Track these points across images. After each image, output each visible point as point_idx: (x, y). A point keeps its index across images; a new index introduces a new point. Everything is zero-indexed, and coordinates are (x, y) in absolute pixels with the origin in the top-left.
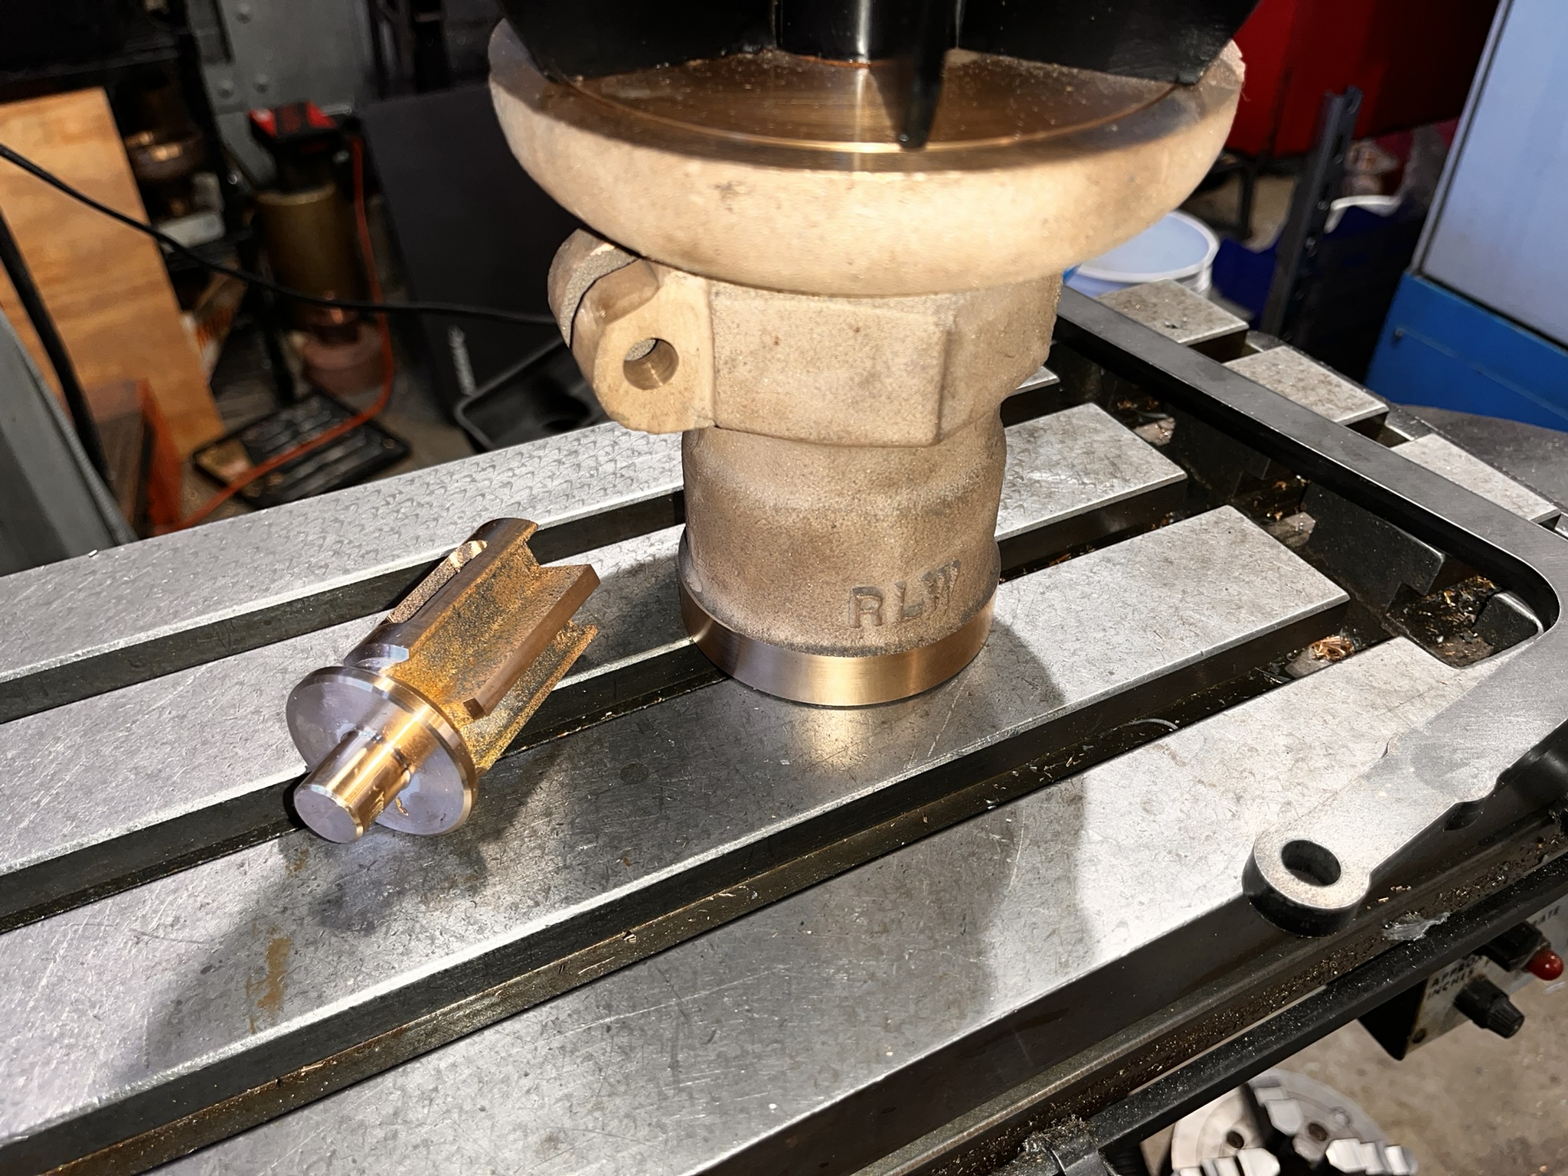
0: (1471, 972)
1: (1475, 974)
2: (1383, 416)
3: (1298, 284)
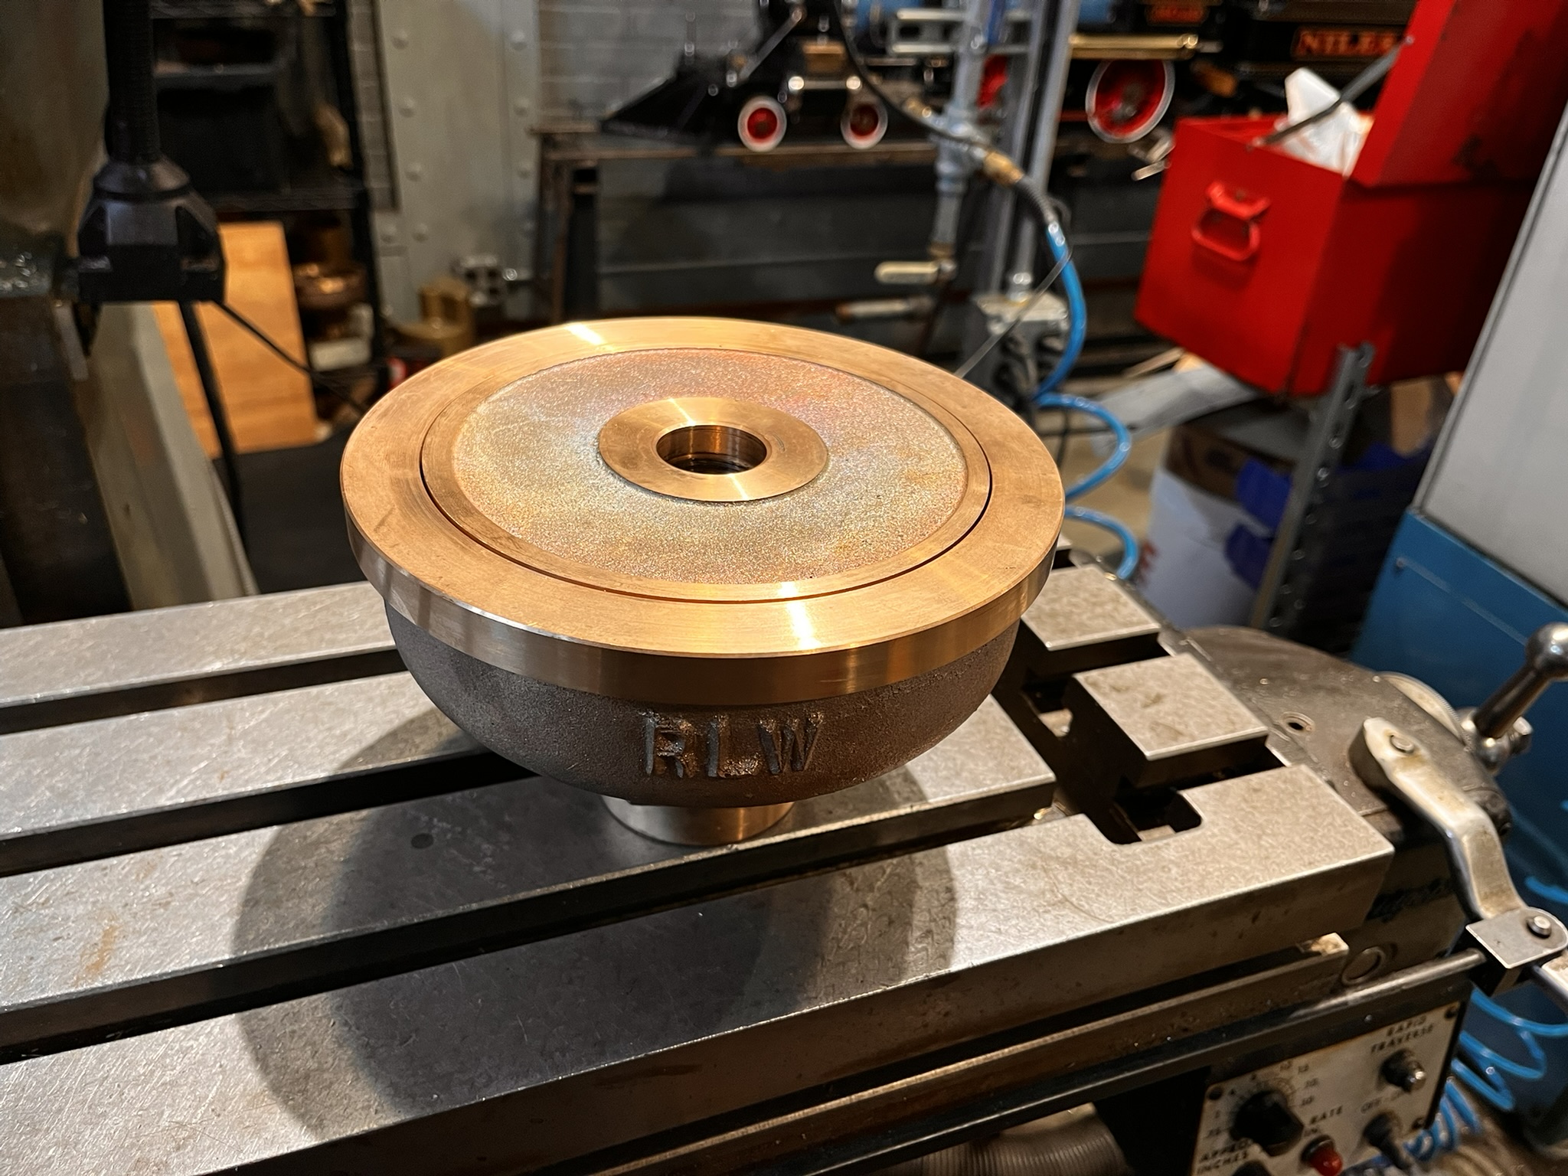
0: (1245, 1155)
1: (1250, 1158)
2: (1156, 634)
3: (1310, 510)
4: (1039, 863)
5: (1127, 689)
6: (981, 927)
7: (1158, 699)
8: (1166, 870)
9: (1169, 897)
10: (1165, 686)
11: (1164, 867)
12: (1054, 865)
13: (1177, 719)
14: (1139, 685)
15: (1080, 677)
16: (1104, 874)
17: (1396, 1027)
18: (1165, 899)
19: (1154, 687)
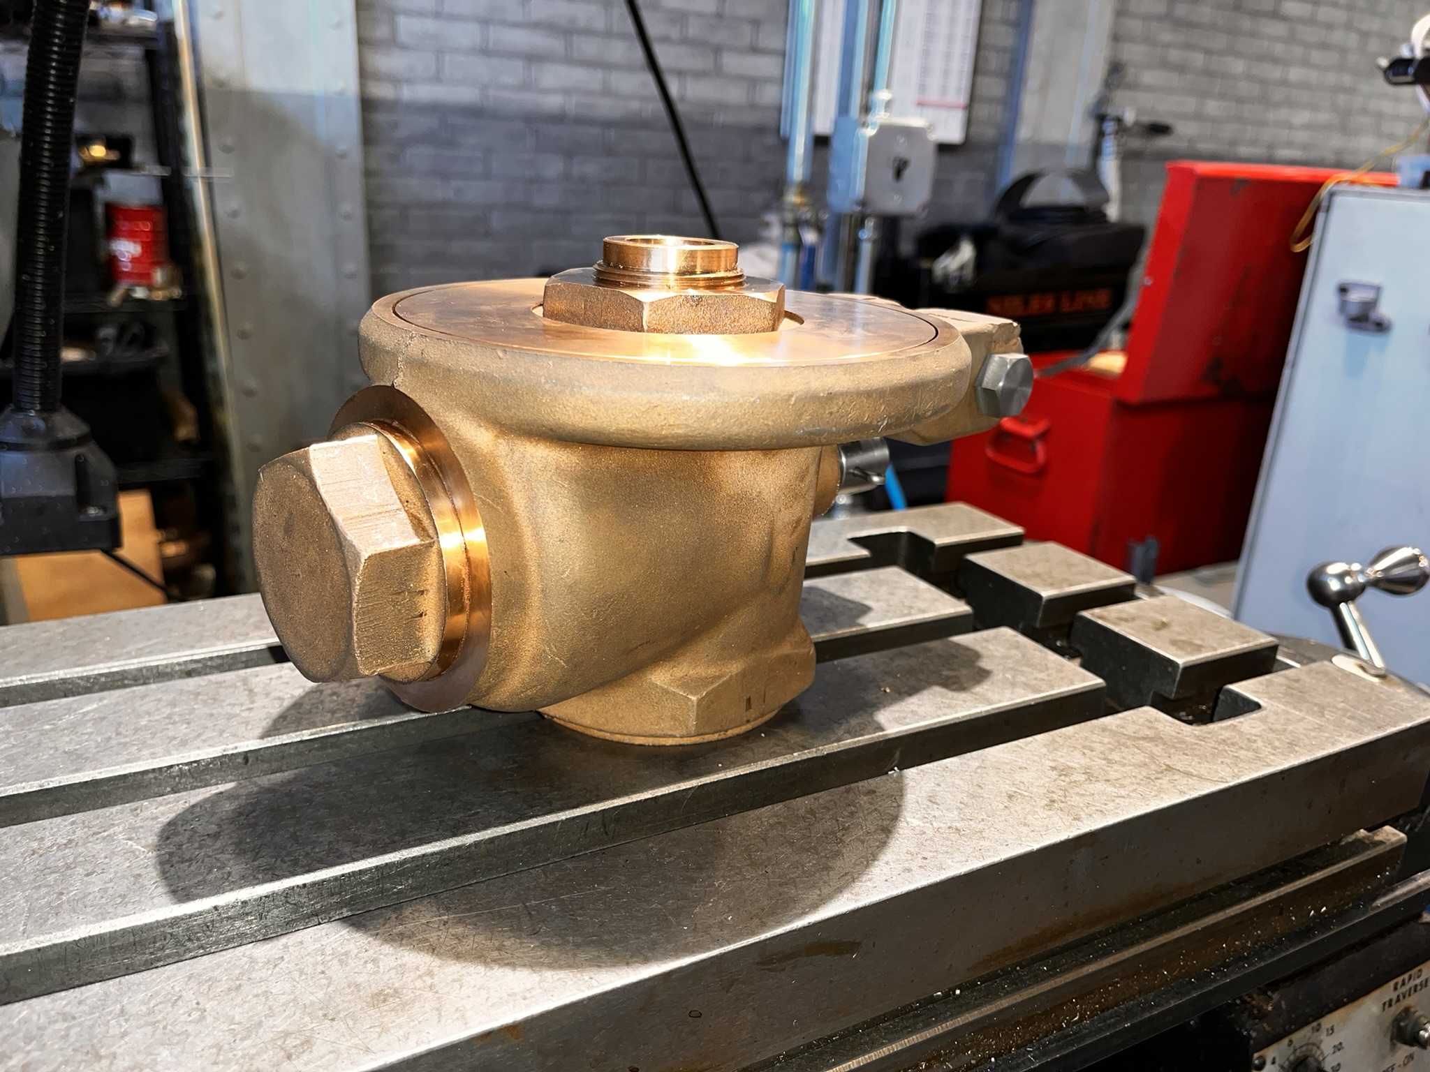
2: (1131, 585)
4: (1129, 743)
5: (1133, 619)
6: (1102, 794)
7: (1165, 625)
8: (1252, 741)
9: (1268, 760)
11: (1248, 739)
12: (1143, 743)
13: (1191, 637)
14: (1141, 617)
15: (1084, 614)
16: (1196, 747)
17: (1400, 979)
18: (1264, 763)
19: (1157, 618)
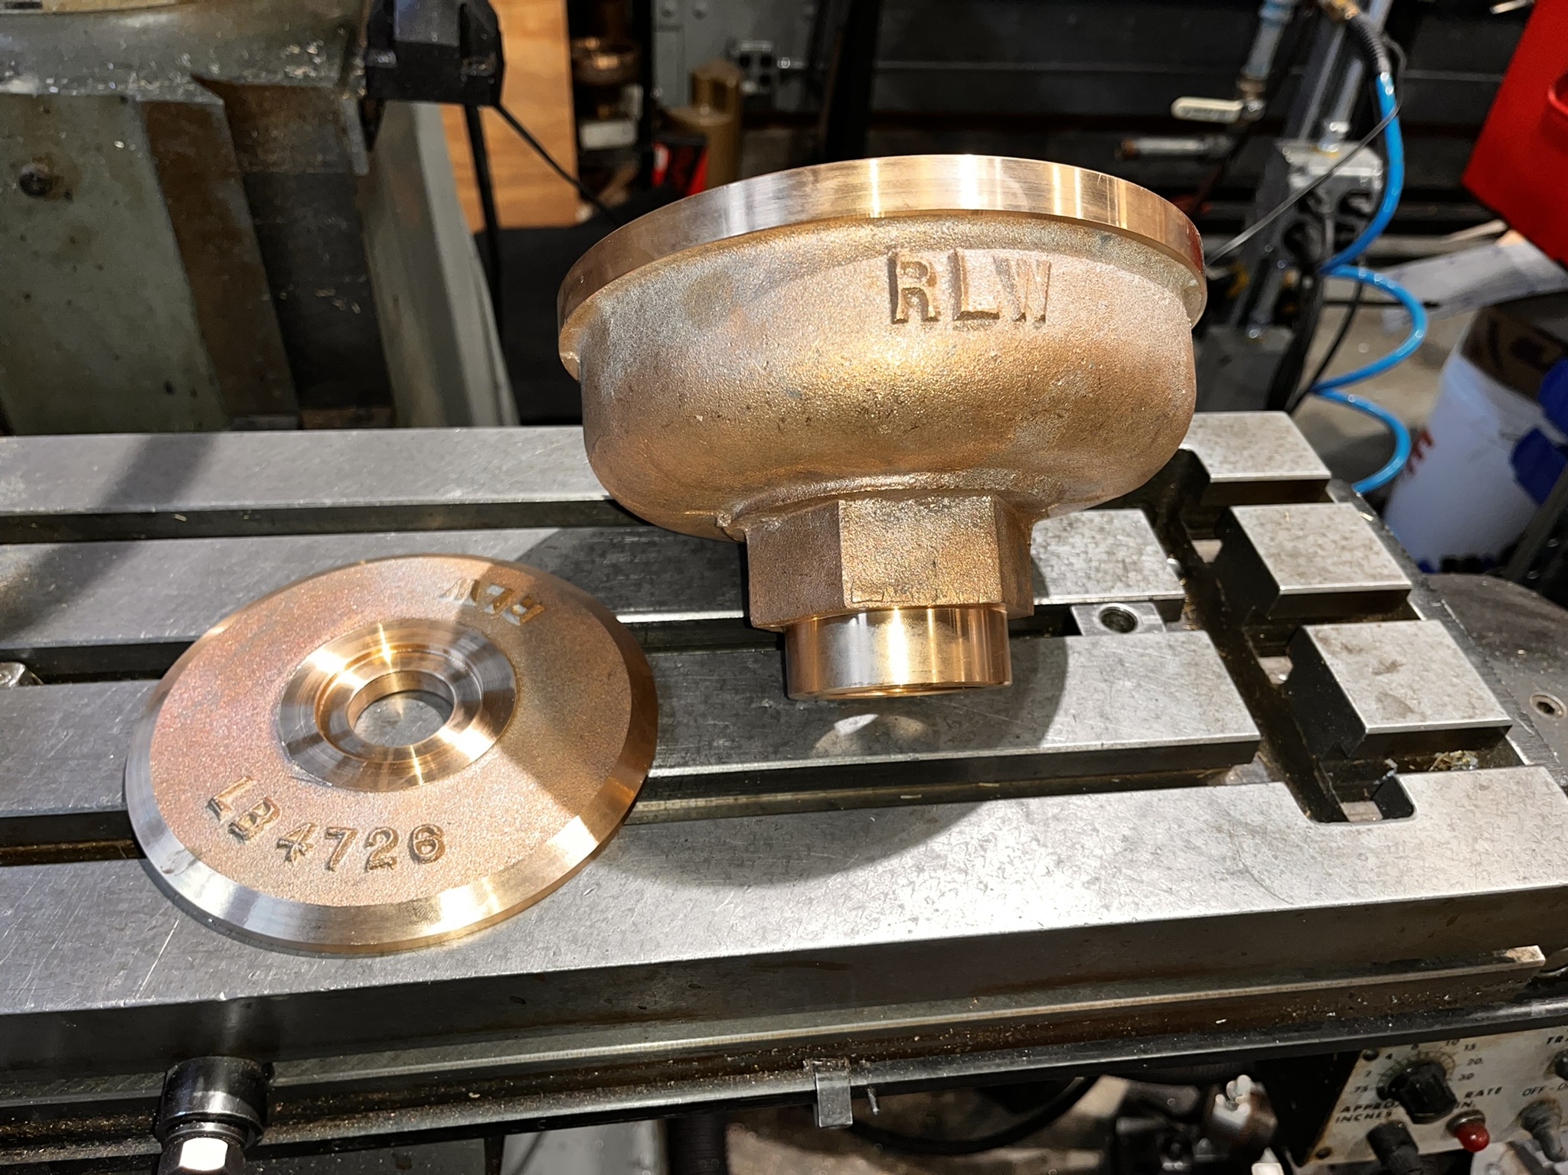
0: (1389, 1114)
1: (1393, 1117)
2: (1407, 591)
4: (1226, 827)
5: (1361, 650)
6: (1152, 883)
7: (1393, 667)
8: (1363, 858)
9: (1360, 887)
10: (1404, 653)
11: (1361, 854)
12: (1241, 831)
13: (1410, 693)
14: (1376, 648)
15: (1310, 630)
16: (1294, 850)
18: (1355, 889)
19: (1392, 654)
